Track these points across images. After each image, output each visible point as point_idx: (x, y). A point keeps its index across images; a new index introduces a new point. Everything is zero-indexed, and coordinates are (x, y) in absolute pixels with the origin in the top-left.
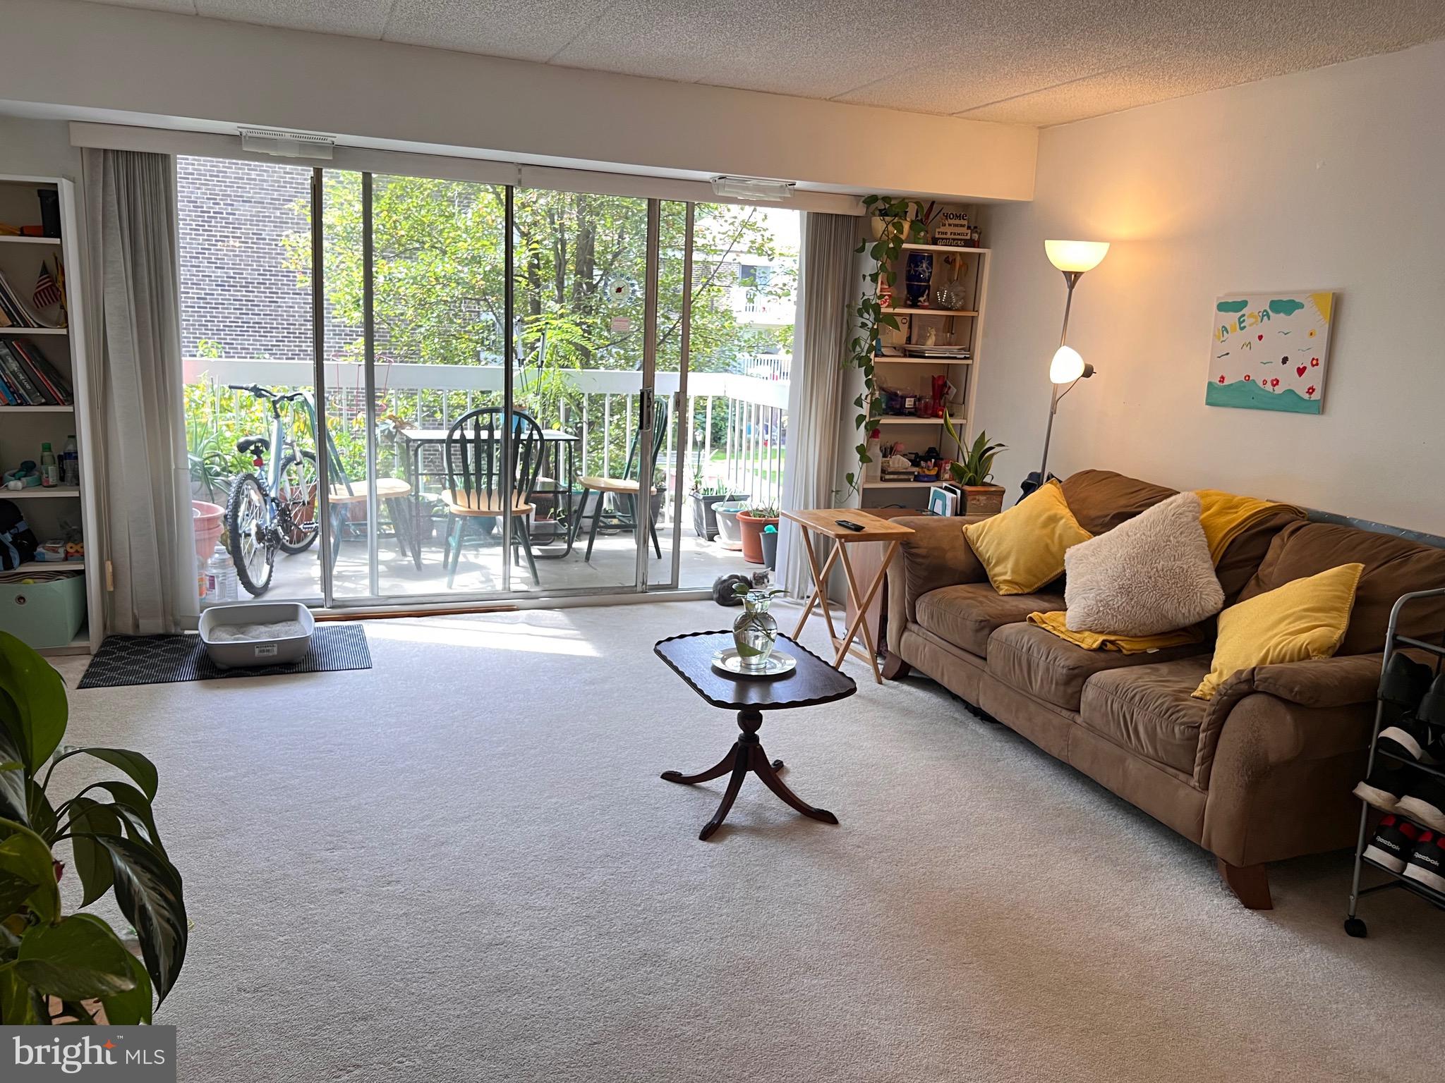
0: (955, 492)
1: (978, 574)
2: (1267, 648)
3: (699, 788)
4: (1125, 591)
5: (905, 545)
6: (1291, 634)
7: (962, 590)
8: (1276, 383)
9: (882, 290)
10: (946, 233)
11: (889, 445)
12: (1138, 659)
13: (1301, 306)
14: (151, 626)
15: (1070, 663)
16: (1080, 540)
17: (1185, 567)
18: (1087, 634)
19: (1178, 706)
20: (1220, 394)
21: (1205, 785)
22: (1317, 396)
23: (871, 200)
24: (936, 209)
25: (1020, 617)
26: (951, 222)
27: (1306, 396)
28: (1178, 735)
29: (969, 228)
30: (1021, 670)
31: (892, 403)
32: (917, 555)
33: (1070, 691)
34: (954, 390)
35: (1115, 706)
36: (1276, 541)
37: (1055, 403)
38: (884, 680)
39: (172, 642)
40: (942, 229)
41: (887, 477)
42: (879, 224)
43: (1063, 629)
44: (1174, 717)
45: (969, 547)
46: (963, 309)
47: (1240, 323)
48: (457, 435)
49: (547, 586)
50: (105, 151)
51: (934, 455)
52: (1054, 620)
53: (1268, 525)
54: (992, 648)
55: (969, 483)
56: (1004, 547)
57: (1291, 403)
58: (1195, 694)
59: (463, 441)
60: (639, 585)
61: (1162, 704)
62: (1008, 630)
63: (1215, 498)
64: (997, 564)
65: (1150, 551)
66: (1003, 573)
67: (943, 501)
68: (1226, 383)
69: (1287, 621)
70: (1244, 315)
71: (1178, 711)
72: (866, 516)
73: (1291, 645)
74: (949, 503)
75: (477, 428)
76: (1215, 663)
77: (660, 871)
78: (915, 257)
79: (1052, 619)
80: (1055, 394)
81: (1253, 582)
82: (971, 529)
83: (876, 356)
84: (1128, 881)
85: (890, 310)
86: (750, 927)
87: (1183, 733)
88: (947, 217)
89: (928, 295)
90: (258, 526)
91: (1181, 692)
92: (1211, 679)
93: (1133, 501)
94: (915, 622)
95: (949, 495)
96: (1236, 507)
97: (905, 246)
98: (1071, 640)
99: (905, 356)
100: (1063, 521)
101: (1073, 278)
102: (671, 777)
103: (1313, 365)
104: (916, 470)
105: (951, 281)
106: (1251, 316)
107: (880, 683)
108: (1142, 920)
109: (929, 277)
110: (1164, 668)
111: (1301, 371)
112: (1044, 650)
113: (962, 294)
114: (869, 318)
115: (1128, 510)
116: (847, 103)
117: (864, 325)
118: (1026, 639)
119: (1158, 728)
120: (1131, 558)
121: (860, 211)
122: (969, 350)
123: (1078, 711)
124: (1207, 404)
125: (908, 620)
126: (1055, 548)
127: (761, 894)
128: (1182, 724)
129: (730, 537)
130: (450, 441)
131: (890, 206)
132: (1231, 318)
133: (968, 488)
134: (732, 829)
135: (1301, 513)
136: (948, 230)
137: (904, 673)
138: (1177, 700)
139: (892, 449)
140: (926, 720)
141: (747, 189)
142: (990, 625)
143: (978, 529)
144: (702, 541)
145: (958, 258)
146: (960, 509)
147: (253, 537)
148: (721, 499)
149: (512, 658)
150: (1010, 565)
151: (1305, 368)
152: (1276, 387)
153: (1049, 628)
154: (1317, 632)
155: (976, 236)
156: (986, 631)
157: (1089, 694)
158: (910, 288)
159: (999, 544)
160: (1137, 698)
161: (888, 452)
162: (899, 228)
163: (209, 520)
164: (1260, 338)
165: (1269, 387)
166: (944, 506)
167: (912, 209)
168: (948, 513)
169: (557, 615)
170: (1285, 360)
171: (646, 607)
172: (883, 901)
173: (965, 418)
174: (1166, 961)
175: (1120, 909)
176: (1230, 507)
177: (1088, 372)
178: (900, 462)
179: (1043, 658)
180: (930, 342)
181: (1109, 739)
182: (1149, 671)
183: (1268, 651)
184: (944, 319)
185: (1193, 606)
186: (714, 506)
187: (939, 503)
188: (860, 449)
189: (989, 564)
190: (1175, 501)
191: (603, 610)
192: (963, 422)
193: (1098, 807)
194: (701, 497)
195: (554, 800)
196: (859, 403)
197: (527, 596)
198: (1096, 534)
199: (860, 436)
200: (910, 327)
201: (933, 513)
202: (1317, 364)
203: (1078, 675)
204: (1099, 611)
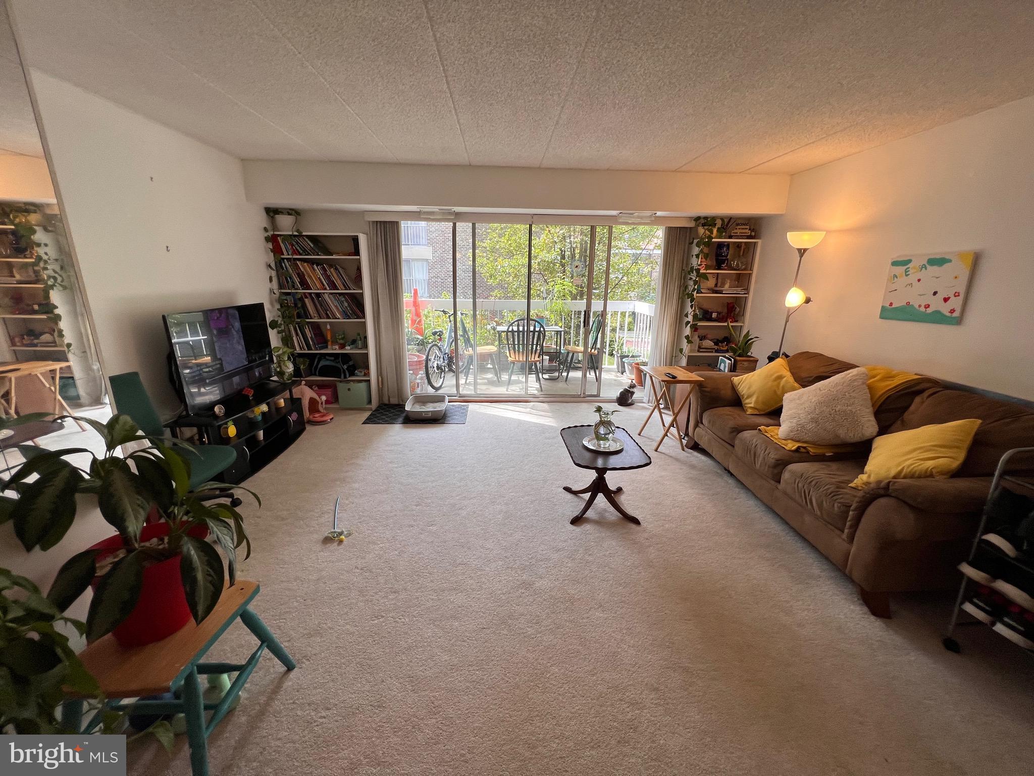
0: (731, 360)
1: (737, 402)
2: (902, 466)
3: (579, 497)
4: (815, 420)
5: (699, 386)
6: (922, 460)
7: (727, 410)
8: (927, 306)
9: (701, 262)
10: (737, 233)
11: (703, 335)
12: (819, 458)
13: (950, 261)
14: (394, 401)
15: (777, 457)
16: (794, 389)
17: (854, 410)
18: (789, 441)
19: (838, 491)
20: (888, 313)
21: (851, 539)
22: (956, 314)
23: (697, 219)
24: (732, 221)
25: (754, 427)
26: (739, 227)
27: (949, 314)
28: (836, 508)
29: (749, 230)
30: (751, 457)
31: (706, 315)
32: (705, 391)
33: (776, 471)
34: (738, 309)
35: (800, 485)
36: (917, 400)
37: (788, 317)
38: (686, 449)
39: (400, 408)
40: (735, 231)
41: (701, 350)
42: (701, 230)
43: (776, 437)
44: (835, 498)
45: (734, 388)
46: (745, 269)
47: (906, 272)
48: (510, 329)
49: (545, 393)
50: (377, 222)
51: (727, 340)
52: (773, 431)
53: (913, 389)
54: (737, 442)
55: (739, 356)
56: (752, 390)
57: (937, 318)
58: (851, 485)
59: (513, 331)
60: (582, 394)
61: (829, 488)
62: (747, 434)
63: (879, 371)
64: (746, 399)
65: (831, 400)
66: (750, 403)
67: (725, 364)
68: (893, 306)
69: (918, 451)
70: (909, 268)
71: (838, 495)
72: (681, 371)
73: (920, 467)
74: (727, 365)
75: (518, 326)
76: (867, 468)
77: (546, 538)
78: (720, 245)
79: (771, 431)
80: (788, 312)
81: (899, 422)
82: (736, 380)
83: (697, 293)
84: (796, 584)
85: (705, 271)
86: (579, 576)
87: (839, 508)
88: (738, 225)
89: (727, 263)
90: (437, 364)
91: (842, 482)
92: (863, 477)
93: (828, 370)
94: (702, 423)
95: (728, 361)
96: (893, 377)
97: (713, 240)
98: (779, 444)
99: (713, 293)
100: (785, 379)
101: (802, 252)
102: (567, 489)
103: (955, 296)
104: (716, 347)
105: (739, 256)
106: (914, 268)
107: (683, 450)
108: (800, 612)
109: (727, 255)
110: (834, 466)
111: (946, 300)
112: (763, 448)
113: (745, 263)
114: (694, 276)
115: (824, 374)
116: (684, 172)
117: (691, 279)
118: (755, 440)
119: (824, 503)
120: (820, 403)
121: (692, 224)
122: (747, 290)
123: (779, 482)
124: (881, 317)
125: (698, 423)
126: (779, 392)
127: (590, 558)
128: (839, 503)
129: (630, 374)
130: (508, 331)
131: (707, 222)
132: (900, 270)
133: (738, 358)
134: (587, 520)
135: (938, 382)
136: (739, 231)
137: (695, 447)
138: (837, 488)
139: (705, 336)
140: (701, 472)
141: (633, 217)
142: (737, 430)
143: (739, 379)
144: (619, 374)
145: (743, 245)
146: (733, 369)
147: (435, 368)
148: (628, 356)
149: (520, 423)
150: (754, 399)
151: (949, 298)
152: (927, 309)
153: (769, 436)
154: (941, 461)
155: (753, 234)
156: (735, 434)
157: (786, 475)
158: (717, 260)
159: (749, 388)
160: (813, 483)
161: (702, 338)
162: (712, 232)
163: (420, 361)
164: (919, 280)
165: (922, 309)
166: (725, 367)
167: (719, 223)
168: (726, 371)
169: (545, 405)
170: (935, 293)
171: (583, 404)
172: (651, 572)
173: (743, 323)
174: (811, 643)
175: (788, 602)
176: (889, 377)
177: (808, 301)
178: (708, 343)
179: (763, 452)
180: (727, 286)
181: (795, 501)
182: (824, 466)
183: (903, 468)
184: (735, 276)
185: (857, 433)
186: (624, 360)
187: (723, 365)
188: (687, 337)
189: (743, 398)
190: (852, 372)
191: (565, 404)
192: (742, 324)
193: (787, 534)
194: (619, 355)
195: (512, 494)
196: (686, 316)
197: (534, 396)
198: (804, 386)
199: (687, 331)
200: (717, 279)
201: (720, 370)
202: (959, 296)
203: (781, 464)
204: (798, 430)
